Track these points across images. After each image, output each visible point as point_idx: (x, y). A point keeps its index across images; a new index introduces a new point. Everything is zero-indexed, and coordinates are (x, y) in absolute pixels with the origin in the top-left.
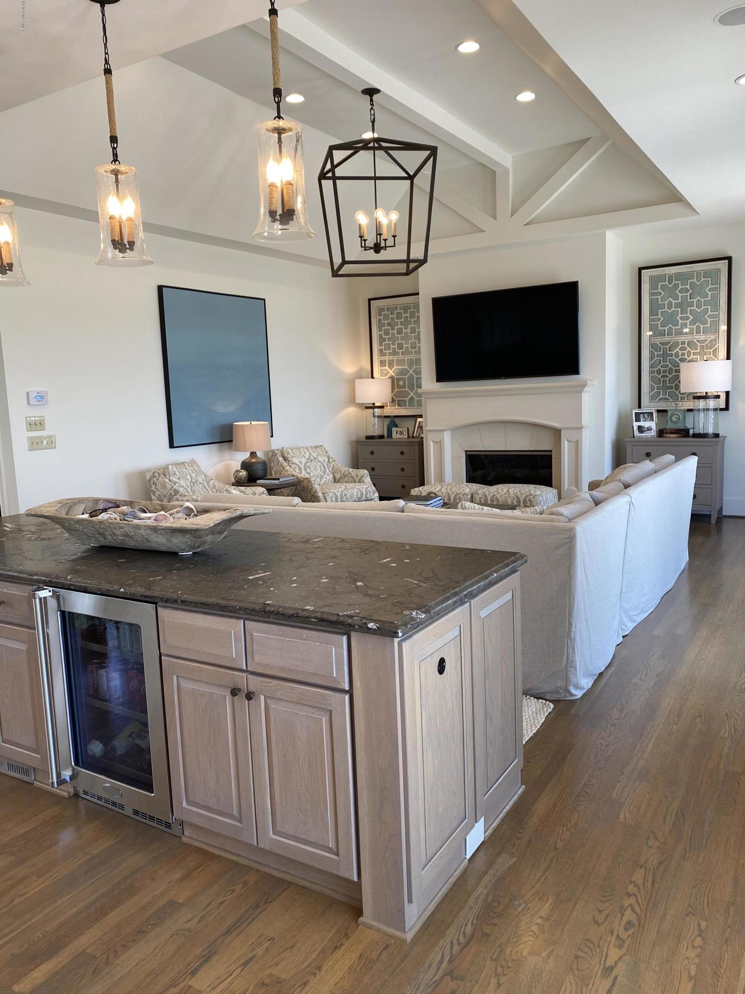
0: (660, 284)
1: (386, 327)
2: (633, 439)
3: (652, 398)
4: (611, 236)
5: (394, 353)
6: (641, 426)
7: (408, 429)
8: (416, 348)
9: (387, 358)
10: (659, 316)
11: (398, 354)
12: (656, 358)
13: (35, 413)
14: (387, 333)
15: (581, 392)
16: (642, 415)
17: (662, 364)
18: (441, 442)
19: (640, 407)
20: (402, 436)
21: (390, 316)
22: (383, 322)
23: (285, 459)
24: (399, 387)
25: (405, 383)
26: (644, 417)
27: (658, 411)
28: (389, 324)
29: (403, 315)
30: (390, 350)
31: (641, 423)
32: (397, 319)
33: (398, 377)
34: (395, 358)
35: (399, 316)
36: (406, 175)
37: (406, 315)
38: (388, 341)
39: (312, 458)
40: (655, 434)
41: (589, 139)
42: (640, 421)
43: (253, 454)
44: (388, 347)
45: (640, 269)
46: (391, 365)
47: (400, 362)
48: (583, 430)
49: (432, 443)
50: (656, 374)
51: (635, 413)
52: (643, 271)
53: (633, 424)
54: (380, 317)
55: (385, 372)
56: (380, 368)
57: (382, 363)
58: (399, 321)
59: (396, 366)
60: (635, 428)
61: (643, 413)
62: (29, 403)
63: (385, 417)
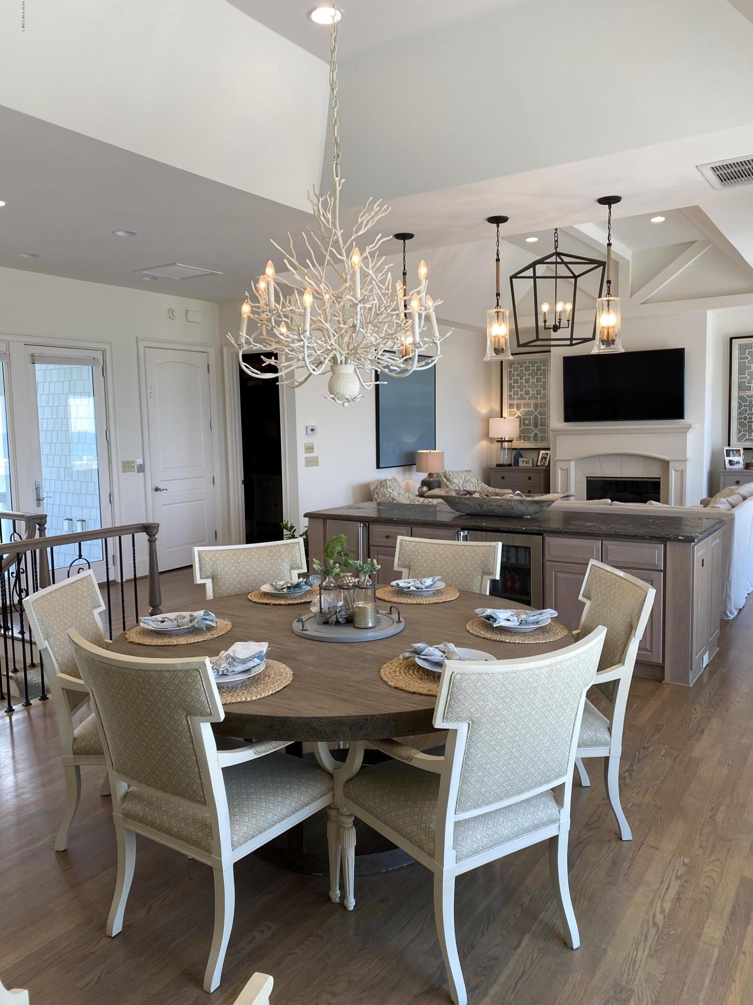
0: (747, 351)
1: (516, 377)
2: (725, 470)
3: (739, 439)
4: (710, 314)
5: (522, 398)
6: (731, 460)
7: (533, 459)
8: (541, 394)
9: (515, 402)
10: (746, 375)
11: (525, 399)
12: (743, 408)
13: (310, 440)
14: (516, 382)
15: (686, 433)
16: (731, 452)
17: (748, 412)
18: (567, 469)
19: (729, 445)
20: (528, 465)
21: (520, 369)
22: (513, 373)
23: (448, 480)
24: (525, 425)
25: (530, 422)
26: (733, 453)
27: (744, 449)
28: (518, 375)
29: (531, 368)
30: (518, 395)
31: (731, 458)
32: (525, 371)
33: (524, 417)
34: (522, 402)
35: (527, 369)
36: (572, 275)
37: (533, 368)
38: (517, 388)
39: (466, 479)
40: (743, 467)
41: (696, 241)
42: (730, 456)
43: (430, 475)
44: (516, 393)
45: (731, 339)
46: (518, 407)
47: (526, 405)
48: (687, 462)
49: (560, 470)
50: (743, 420)
51: (726, 450)
52: (733, 340)
53: (724, 458)
54: (510, 369)
55: (513, 413)
56: (509, 410)
57: (511, 406)
58: (527, 373)
59: (523, 408)
60: (727, 462)
61: (733, 450)
62: (307, 434)
63: (513, 449)
